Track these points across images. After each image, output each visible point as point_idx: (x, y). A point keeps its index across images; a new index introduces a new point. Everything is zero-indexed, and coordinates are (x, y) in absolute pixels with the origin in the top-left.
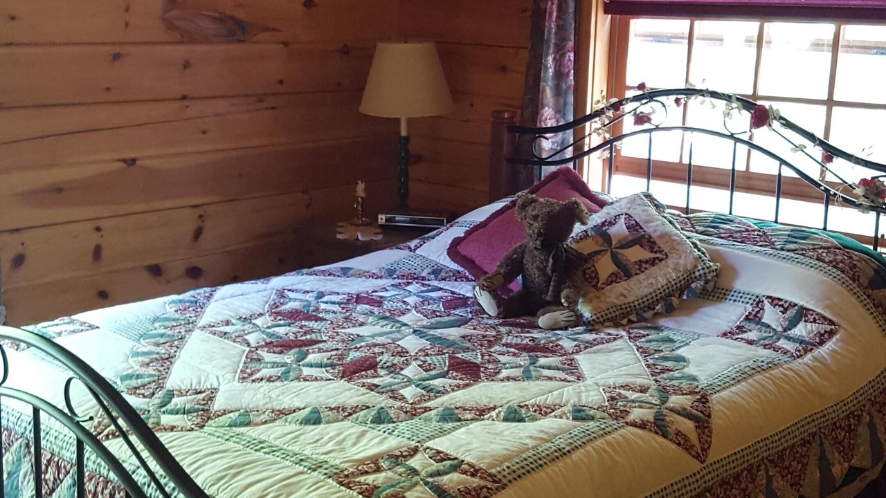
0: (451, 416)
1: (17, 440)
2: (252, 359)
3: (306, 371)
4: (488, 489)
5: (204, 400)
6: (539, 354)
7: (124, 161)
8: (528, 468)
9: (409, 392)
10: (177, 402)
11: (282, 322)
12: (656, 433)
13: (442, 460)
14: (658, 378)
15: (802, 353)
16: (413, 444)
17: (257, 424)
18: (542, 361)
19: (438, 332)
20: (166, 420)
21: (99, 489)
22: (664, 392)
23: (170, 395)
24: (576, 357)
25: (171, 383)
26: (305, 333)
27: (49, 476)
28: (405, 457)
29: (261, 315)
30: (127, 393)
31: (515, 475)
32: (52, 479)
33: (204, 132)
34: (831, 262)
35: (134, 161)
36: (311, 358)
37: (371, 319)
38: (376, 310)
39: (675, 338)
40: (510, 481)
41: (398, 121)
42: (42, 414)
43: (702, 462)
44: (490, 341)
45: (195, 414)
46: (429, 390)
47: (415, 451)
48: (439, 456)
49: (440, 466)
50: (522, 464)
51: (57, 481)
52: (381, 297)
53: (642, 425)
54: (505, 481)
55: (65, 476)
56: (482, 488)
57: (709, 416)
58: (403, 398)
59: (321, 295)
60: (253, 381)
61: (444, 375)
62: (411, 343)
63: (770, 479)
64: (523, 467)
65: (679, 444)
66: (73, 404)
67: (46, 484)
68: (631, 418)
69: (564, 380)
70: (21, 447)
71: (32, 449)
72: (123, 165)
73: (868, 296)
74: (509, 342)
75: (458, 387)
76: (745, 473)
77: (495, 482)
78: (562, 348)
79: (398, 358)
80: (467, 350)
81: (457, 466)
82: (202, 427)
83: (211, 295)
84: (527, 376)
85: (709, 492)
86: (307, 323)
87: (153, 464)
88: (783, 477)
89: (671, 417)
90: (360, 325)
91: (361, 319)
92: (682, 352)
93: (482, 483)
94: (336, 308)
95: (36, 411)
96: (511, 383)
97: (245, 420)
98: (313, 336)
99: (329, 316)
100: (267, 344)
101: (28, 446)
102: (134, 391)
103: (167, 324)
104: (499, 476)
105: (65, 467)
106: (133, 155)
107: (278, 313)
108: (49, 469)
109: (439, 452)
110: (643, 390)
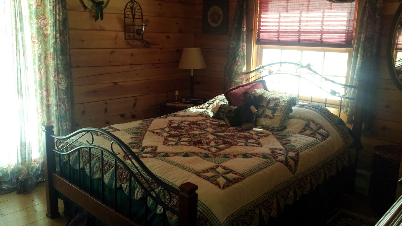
0: (226, 156)
1: (95, 157)
2: (166, 140)
3: (182, 143)
4: (241, 178)
5: (154, 149)
6: (248, 139)
7: (114, 83)
8: (251, 173)
9: (214, 150)
10: (146, 150)
11: (172, 130)
12: (285, 165)
13: (227, 169)
14: (285, 146)
15: (324, 140)
16: (217, 164)
17: (171, 157)
18: (249, 141)
19: (218, 134)
20: (144, 155)
21: (124, 172)
22: (287, 151)
23: (144, 148)
24: (258, 140)
25: (143, 145)
26: (180, 133)
27: (106, 168)
28: (215, 168)
29: (166, 128)
30: (131, 148)
31: (248, 175)
32: (107, 168)
33: (137, 75)
34: (327, 116)
35: (117, 83)
36: (183, 139)
37: (198, 130)
38: (199, 127)
39: (287, 135)
40: (247, 176)
41: (190, 70)
42: (104, 152)
43: (294, 175)
44: (233, 136)
45: (152, 153)
46: (219, 149)
47: (217, 167)
48: (225, 168)
49: (227, 171)
50: (250, 172)
51: (109, 169)
52: (199, 123)
53: (282, 162)
54: (245, 176)
55: (112, 168)
56: (239, 178)
57: (298, 161)
58: (211, 151)
59: (182, 122)
60: (168, 145)
61: (222, 144)
62: (211, 137)
63: (311, 180)
64: (250, 173)
65: (289, 169)
66: (114, 150)
67: (105, 170)
68: (278, 159)
69: (257, 146)
70: (96, 160)
71: (101, 160)
72: (114, 84)
73: (337, 127)
74: (238, 136)
75: (227, 148)
76: (304, 177)
77: (243, 176)
78: (254, 138)
79: (208, 141)
80: (227, 138)
81: (231, 171)
82: (155, 157)
83: (151, 123)
84: (246, 145)
85: (295, 183)
86: (180, 130)
87: (137, 165)
88: (314, 178)
89: (290, 160)
90: (195, 131)
91: (195, 129)
92: (290, 138)
93: (239, 177)
94: (187, 125)
95: (102, 151)
96: (242, 147)
97: (167, 155)
98: (182, 134)
99: (186, 128)
100: (169, 136)
101: (99, 159)
102: (134, 147)
103: (140, 129)
104: (243, 175)
105: (112, 166)
106: (116, 81)
107: (171, 127)
108: (106, 166)
109: (225, 167)
110: (281, 150)
